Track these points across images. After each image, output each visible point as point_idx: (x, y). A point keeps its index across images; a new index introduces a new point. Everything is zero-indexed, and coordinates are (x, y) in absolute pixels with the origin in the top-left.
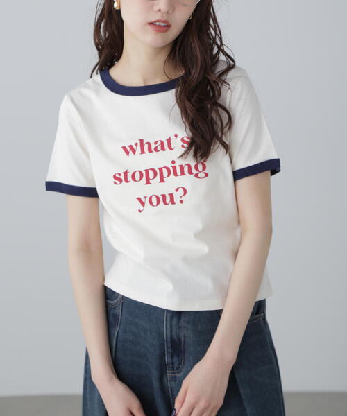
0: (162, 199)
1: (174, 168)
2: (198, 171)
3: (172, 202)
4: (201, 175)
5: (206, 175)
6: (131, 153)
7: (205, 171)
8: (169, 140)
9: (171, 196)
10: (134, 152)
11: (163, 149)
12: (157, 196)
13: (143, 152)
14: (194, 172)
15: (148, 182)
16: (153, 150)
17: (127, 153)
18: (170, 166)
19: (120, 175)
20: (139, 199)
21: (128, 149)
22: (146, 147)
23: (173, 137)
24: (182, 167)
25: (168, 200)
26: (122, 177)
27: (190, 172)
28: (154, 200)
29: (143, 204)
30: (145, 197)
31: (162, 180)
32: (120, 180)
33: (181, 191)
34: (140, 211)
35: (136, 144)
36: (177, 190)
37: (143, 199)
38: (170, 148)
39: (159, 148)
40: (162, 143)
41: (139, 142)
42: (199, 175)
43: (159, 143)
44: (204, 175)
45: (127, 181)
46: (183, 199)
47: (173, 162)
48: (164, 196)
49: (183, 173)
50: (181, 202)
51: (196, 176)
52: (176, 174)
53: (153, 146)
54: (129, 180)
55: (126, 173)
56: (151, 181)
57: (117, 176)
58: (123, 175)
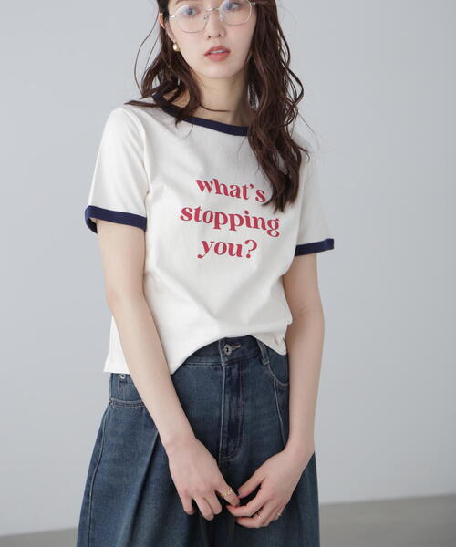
0: (229, 249)
1: (248, 218)
2: (271, 227)
3: (239, 254)
4: (273, 233)
5: (278, 234)
6: (206, 190)
7: (277, 230)
8: (245, 188)
9: (240, 247)
10: (209, 189)
11: (238, 196)
12: (224, 244)
13: (218, 192)
15: (217, 226)
16: (228, 193)
17: (202, 188)
18: (243, 215)
19: (191, 210)
20: (205, 243)
21: (204, 184)
22: (222, 188)
23: (248, 186)
24: (255, 219)
25: (235, 251)
26: (193, 214)
27: (263, 227)
28: (221, 248)
29: (207, 249)
30: (212, 242)
31: (233, 228)
32: (190, 217)
33: (251, 244)
34: (200, 257)
35: (212, 183)
36: (247, 242)
37: (209, 244)
38: (245, 197)
39: (235, 193)
40: (238, 189)
41: (214, 182)
43: (235, 188)
44: (276, 234)
45: (197, 219)
46: (251, 253)
47: (247, 212)
48: (231, 246)
49: (256, 226)
50: (248, 256)
51: (269, 232)
52: (248, 225)
53: (229, 190)
54: (200, 219)
55: (198, 210)
56: (220, 226)
57: (187, 210)
58: (194, 211)
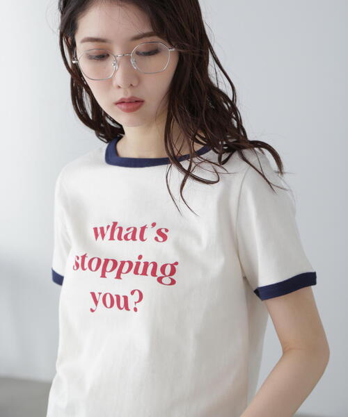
0: (116, 301)
1: (138, 264)
2: (164, 273)
3: (126, 307)
4: (167, 280)
5: (173, 282)
6: (100, 236)
7: (173, 277)
9: (126, 298)
10: (103, 236)
11: (134, 238)
12: (111, 295)
13: (112, 238)
14: (159, 273)
15: (103, 276)
16: (122, 237)
17: (97, 236)
18: (135, 261)
19: (78, 258)
20: (93, 294)
21: (99, 231)
22: (117, 232)
23: (149, 226)
24: (146, 265)
25: (122, 303)
26: (80, 262)
27: (154, 274)
28: (108, 301)
29: (96, 302)
30: (100, 294)
31: (118, 277)
32: (77, 265)
33: (137, 294)
34: (92, 311)
35: (108, 227)
36: (133, 293)
37: (97, 296)
38: (142, 239)
39: (130, 236)
40: (135, 231)
41: (111, 225)
42: (164, 280)
43: (132, 230)
44: (170, 282)
45: (83, 268)
46: (138, 306)
47: (140, 257)
48: (119, 298)
49: (144, 273)
50: (135, 310)
51: (160, 280)
52: (136, 272)
53: (124, 232)
54: (85, 268)
55: (84, 258)
56: (107, 274)
58: (80, 258)
